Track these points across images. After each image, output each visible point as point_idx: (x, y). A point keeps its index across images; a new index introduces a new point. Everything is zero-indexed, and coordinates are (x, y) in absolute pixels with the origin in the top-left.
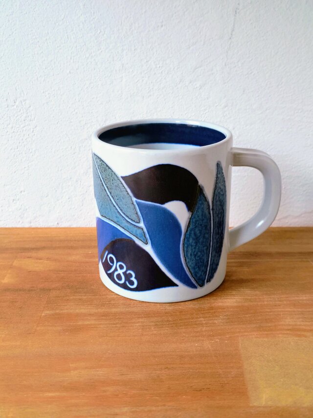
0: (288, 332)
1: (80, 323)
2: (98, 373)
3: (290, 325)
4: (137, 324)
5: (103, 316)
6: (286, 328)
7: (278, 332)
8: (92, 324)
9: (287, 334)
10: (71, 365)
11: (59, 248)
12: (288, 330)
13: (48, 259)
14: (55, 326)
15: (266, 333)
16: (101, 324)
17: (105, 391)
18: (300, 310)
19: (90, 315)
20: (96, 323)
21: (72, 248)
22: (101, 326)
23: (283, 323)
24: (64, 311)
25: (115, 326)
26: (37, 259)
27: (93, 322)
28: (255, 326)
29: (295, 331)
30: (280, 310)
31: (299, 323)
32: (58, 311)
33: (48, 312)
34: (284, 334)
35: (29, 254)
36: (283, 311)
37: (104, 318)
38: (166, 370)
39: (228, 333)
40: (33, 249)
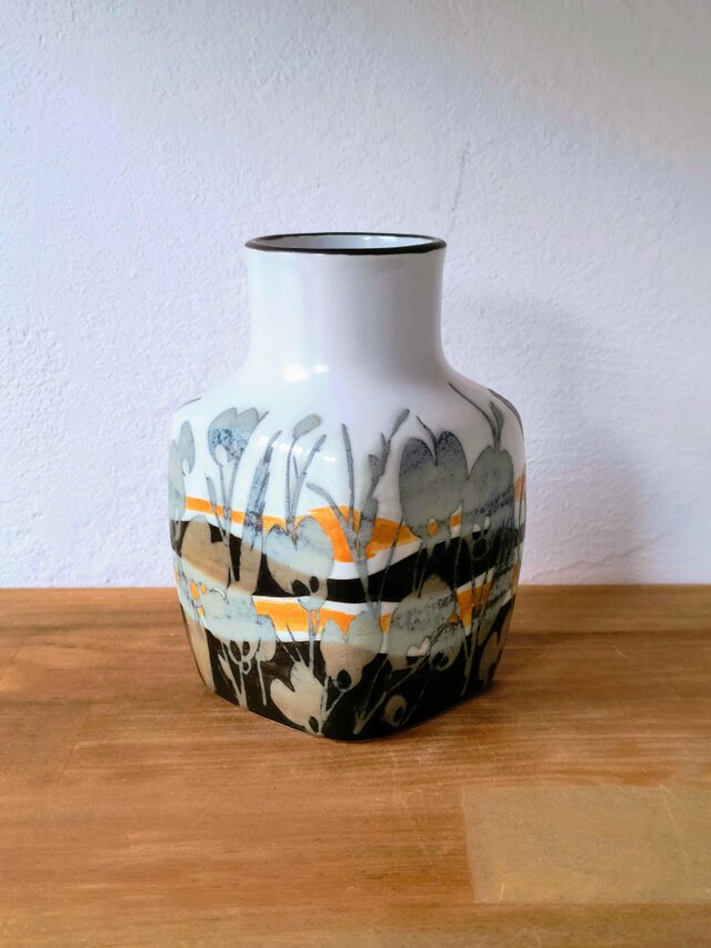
0: (560, 776)
1: (150, 762)
2: (183, 849)
3: (563, 764)
4: (263, 764)
5: (195, 749)
6: (555, 768)
7: (540, 777)
8: (172, 765)
9: (558, 779)
10: (130, 836)
11: (109, 625)
12: (560, 772)
13: (87, 647)
14: (100, 768)
15: (517, 777)
16: (191, 764)
17: (195, 880)
18: (587, 737)
19: (170, 747)
20: (184, 761)
21: (135, 626)
22: (191, 767)
23: (550, 760)
24: (118, 742)
25: (217, 767)
26: (65, 646)
27: (175, 761)
28: (494, 765)
29: (573, 773)
30: (546, 736)
31: (581, 761)
32: (105, 742)
33: (87, 743)
34: (551, 779)
35: (50, 638)
36: (551, 739)
37: (197, 752)
38: (316, 843)
39: (441, 778)
40: (57, 628)
